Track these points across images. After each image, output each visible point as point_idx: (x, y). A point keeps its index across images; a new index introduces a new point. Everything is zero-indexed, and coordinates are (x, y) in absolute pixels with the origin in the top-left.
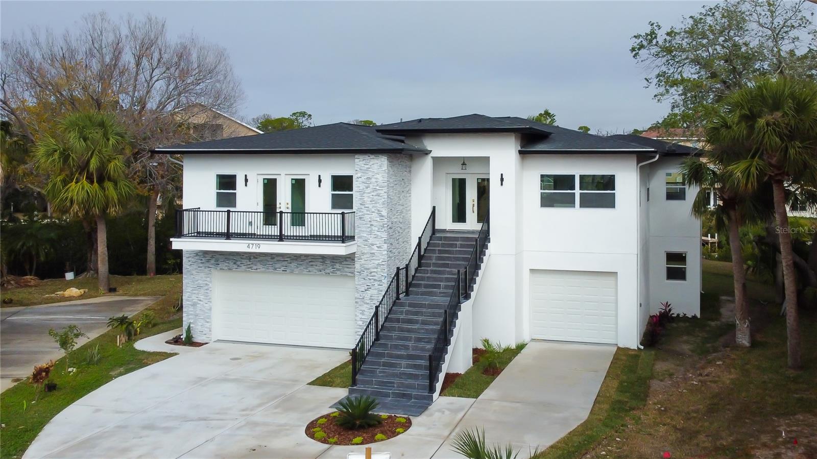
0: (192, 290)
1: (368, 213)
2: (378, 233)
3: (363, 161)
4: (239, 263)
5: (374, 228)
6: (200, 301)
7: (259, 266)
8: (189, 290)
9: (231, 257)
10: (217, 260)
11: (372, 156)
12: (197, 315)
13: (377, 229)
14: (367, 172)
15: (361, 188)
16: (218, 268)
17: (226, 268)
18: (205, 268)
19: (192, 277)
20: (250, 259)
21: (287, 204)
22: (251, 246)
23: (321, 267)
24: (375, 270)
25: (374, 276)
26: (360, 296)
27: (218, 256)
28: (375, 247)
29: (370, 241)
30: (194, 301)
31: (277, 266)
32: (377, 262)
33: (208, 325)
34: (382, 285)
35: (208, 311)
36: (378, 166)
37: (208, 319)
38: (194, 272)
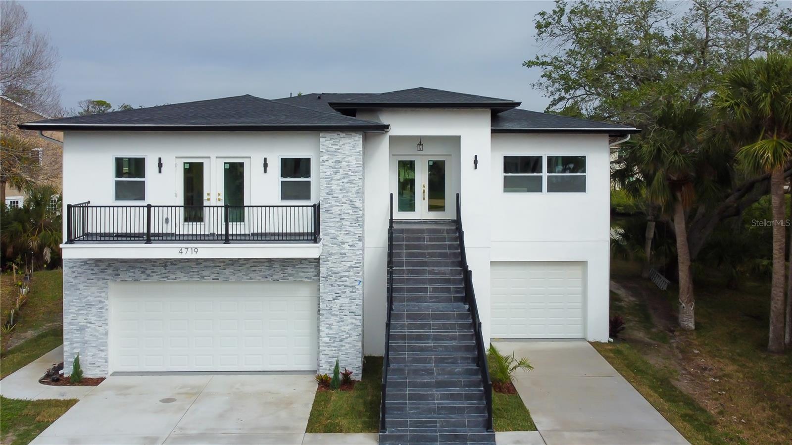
0: (79, 310)
1: (338, 204)
2: (351, 229)
3: (330, 140)
4: (148, 272)
5: (344, 223)
6: (91, 323)
7: (179, 274)
8: (73, 309)
9: (138, 265)
10: (116, 269)
11: (342, 135)
12: (86, 343)
13: (348, 223)
14: (336, 154)
15: (328, 173)
16: (118, 280)
17: (131, 279)
18: (98, 280)
19: (78, 292)
20: (166, 266)
21: (219, 194)
22: (184, 251)
23: (267, 273)
24: (347, 274)
25: (346, 281)
26: (327, 306)
27: (118, 264)
28: (346, 246)
29: (340, 239)
30: (82, 324)
31: (205, 273)
32: (349, 264)
33: (102, 354)
34: (356, 292)
35: (102, 336)
36: (349, 146)
37: (102, 347)
38: (81, 286)
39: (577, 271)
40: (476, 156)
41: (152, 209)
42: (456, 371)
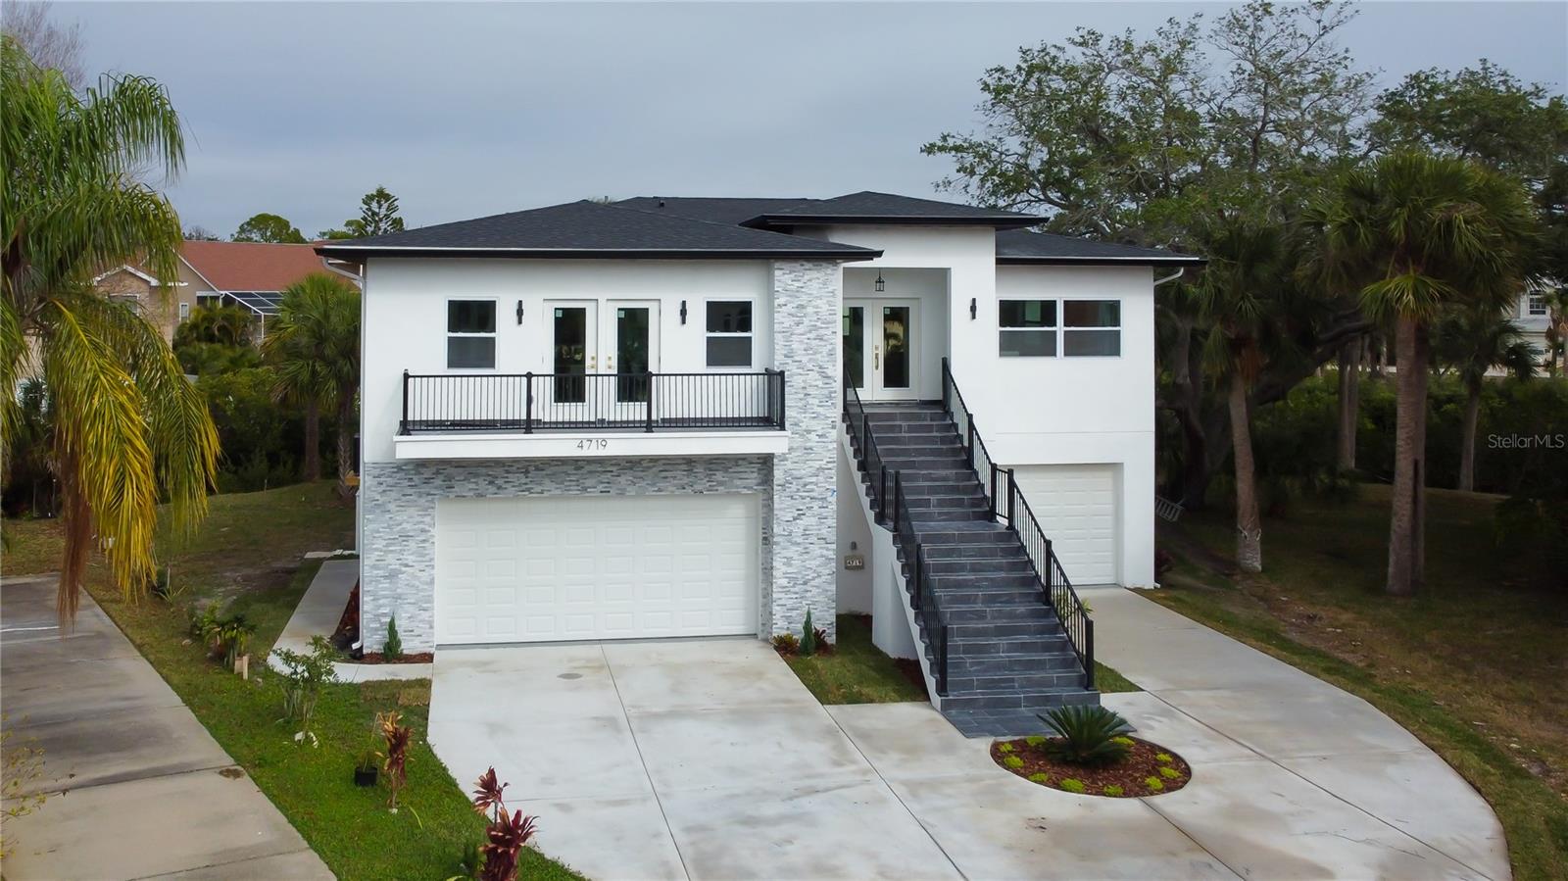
0: (387, 545)
1: (800, 371)
2: (821, 410)
3: (790, 273)
4: (499, 482)
5: (811, 400)
6: (407, 566)
7: (548, 484)
8: (380, 544)
9: (484, 471)
10: (449, 478)
11: (808, 265)
12: (399, 597)
13: (816, 402)
14: (797, 294)
15: (786, 325)
16: (452, 496)
17: (471, 494)
18: (420, 497)
19: (388, 516)
20: (527, 472)
21: (610, 358)
22: (586, 444)
23: (686, 480)
24: (814, 479)
25: (812, 491)
26: (784, 530)
27: (451, 470)
28: (813, 436)
29: (804, 426)
30: (390, 567)
31: (589, 482)
32: (817, 464)
33: (425, 615)
34: (827, 507)
35: (426, 587)
36: (819, 283)
37: (425, 603)
38: (392, 507)
39: (1105, 479)
40: (974, 300)
41: (534, 379)
42: (1018, 612)
